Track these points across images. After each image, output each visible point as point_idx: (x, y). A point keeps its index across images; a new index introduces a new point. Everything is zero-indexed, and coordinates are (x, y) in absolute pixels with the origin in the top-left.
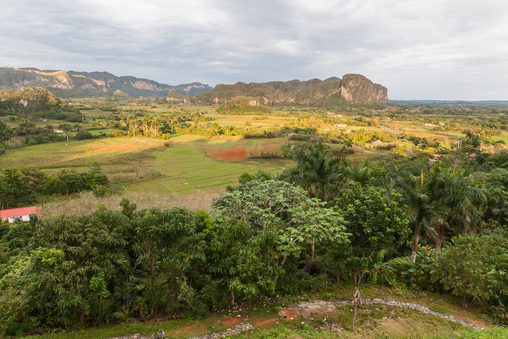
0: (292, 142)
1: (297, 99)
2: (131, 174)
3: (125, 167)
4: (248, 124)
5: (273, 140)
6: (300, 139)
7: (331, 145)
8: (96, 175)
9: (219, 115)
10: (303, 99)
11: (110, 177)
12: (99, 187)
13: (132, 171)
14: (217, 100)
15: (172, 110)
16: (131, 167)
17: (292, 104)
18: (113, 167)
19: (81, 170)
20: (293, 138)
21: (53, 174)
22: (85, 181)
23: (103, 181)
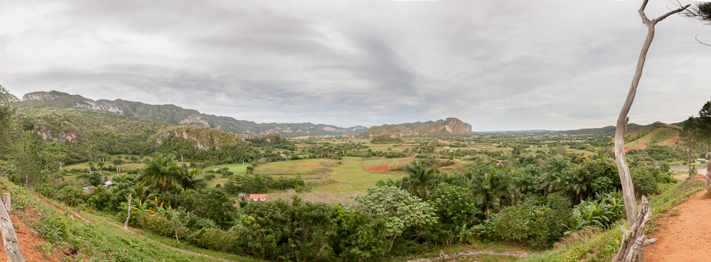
0: (417, 159)
1: (420, 133)
2: (318, 180)
3: (315, 176)
4: (389, 149)
5: (405, 158)
6: (422, 157)
7: (441, 160)
8: (298, 180)
9: (373, 145)
10: (424, 133)
11: (305, 182)
12: (299, 187)
13: (319, 179)
14: (371, 135)
15: (344, 143)
16: (318, 176)
17: (417, 136)
18: (308, 176)
19: (291, 177)
20: (418, 157)
21: (276, 178)
22: (292, 183)
23: (301, 184)
